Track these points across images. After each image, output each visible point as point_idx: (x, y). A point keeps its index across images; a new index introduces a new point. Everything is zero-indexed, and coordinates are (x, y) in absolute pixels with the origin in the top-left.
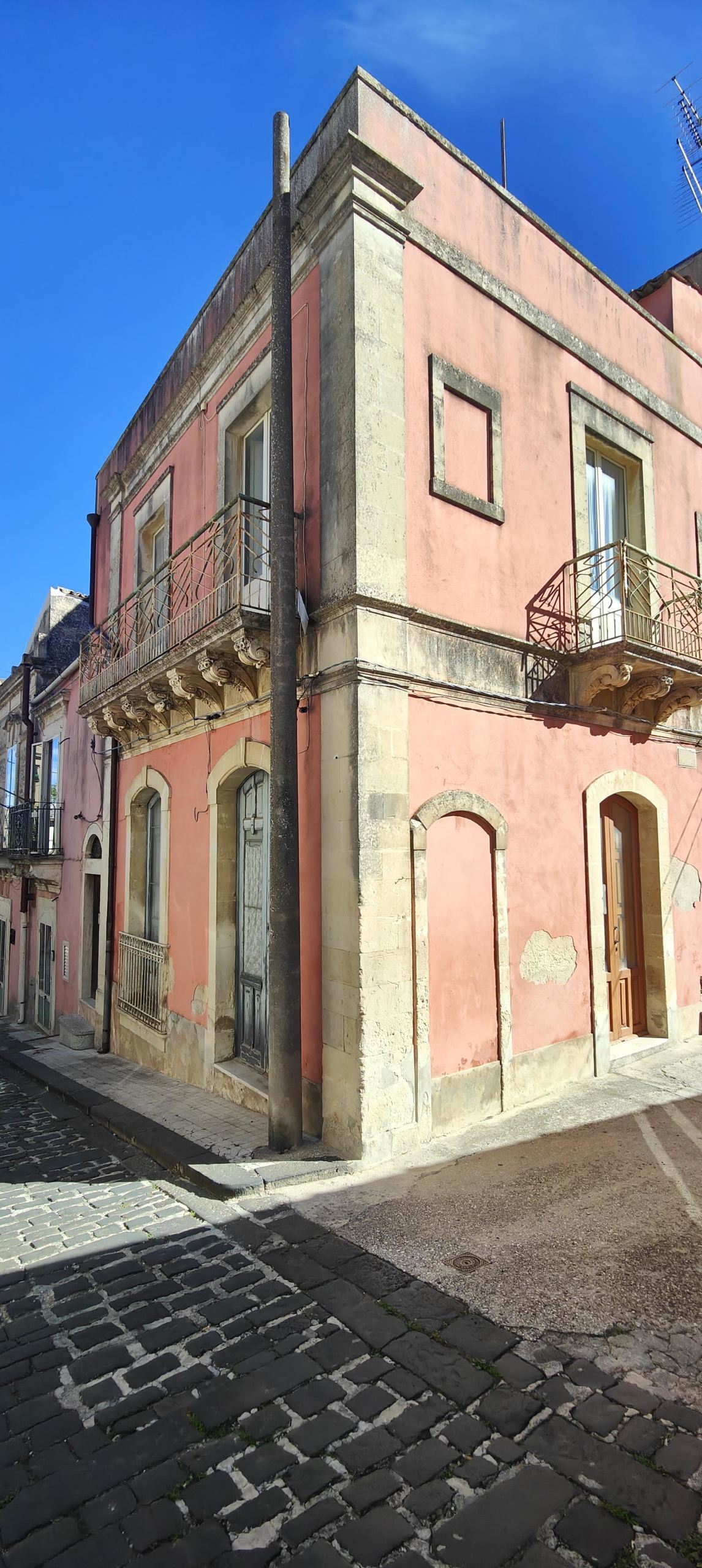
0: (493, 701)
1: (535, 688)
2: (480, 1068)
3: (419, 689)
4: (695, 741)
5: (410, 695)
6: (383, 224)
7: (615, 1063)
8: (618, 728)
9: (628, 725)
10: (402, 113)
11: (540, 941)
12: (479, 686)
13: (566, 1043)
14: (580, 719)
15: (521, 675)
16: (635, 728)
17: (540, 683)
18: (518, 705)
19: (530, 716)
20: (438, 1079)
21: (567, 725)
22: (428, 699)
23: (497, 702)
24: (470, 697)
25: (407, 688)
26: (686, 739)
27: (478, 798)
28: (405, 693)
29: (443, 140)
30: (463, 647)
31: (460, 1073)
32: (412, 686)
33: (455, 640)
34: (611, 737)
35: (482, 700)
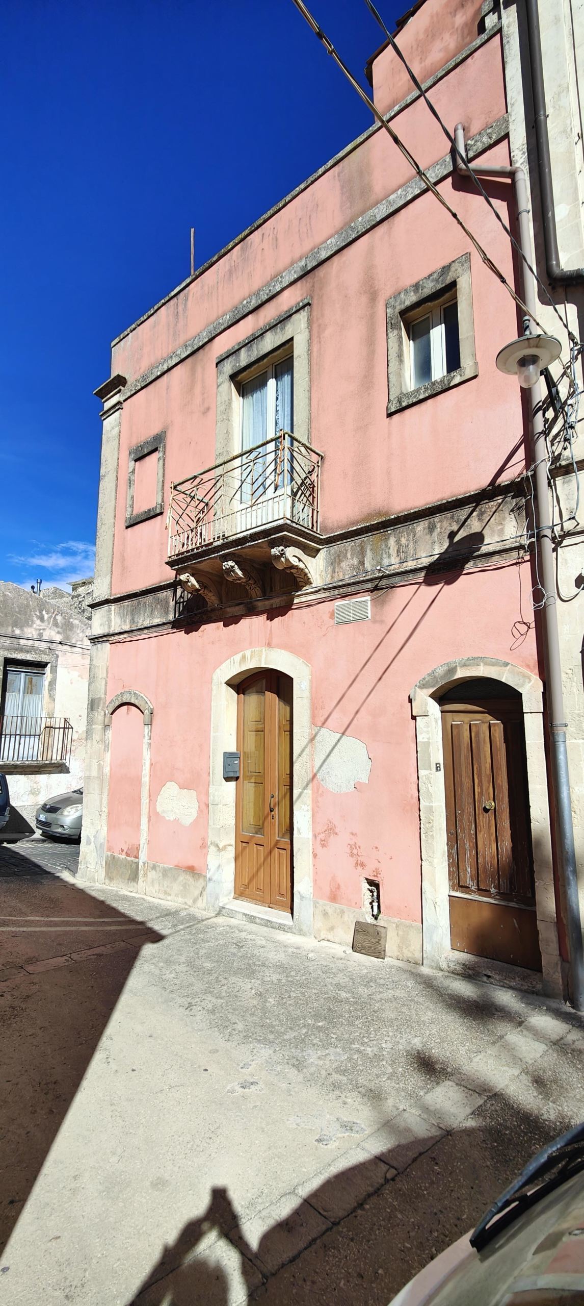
0: (151, 630)
1: (181, 609)
2: (129, 858)
3: (116, 638)
4: (369, 586)
5: (111, 644)
6: (111, 412)
7: (224, 910)
8: (252, 612)
9: (260, 605)
10: (134, 329)
11: (171, 789)
12: (147, 623)
13: (184, 871)
14: (214, 618)
15: (172, 603)
16: (272, 605)
17: (185, 603)
18: (166, 626)
19: (175, 631)
20: (109, 853)
21: (203, 626)
22: (119, 642)
23: (154, 629)
24: (139, 633)
25: (108, 641)
26: (345, 590)
27: (135, 693)
28: (107, 644)
30: (139, 603)
31: (119, 855)
32: (110, 639)
33: (135, 602)
34: (245, 623)
35: (145, 631)
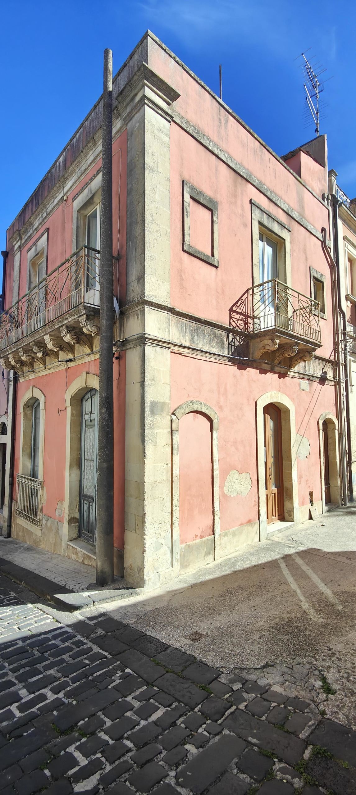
0: (212, 356)
1: (233, 350)
2: (204, 539)
3: (176, 349)
4: (308, 377)
5: (171, 352)
6: (160, 112)
7: (269, 535)
8: (272, 371)
9: (277, 369)
10: (171, 56)
11: (234, 475)
12: (206, 349)
13: (246, 526)
14: (254, 366)
15: (226, 343)
16: (280, 371)
17: (235, 347)
18: (224, 358)
19: (231, 364)
20: (183, 546)
21: (248, 368)
22: (180, 354)
23: (215, 357)
24: (201, 354)
25: (170, 348)
26: (304, 376)
27: (205, 404)
28: (169, 351)
29: (191, 72)
30: (198, 329)
31: (194, 542)
32: (172, 347)
33: (194, 325)
34: (269, 375)
35: (207, 355)
